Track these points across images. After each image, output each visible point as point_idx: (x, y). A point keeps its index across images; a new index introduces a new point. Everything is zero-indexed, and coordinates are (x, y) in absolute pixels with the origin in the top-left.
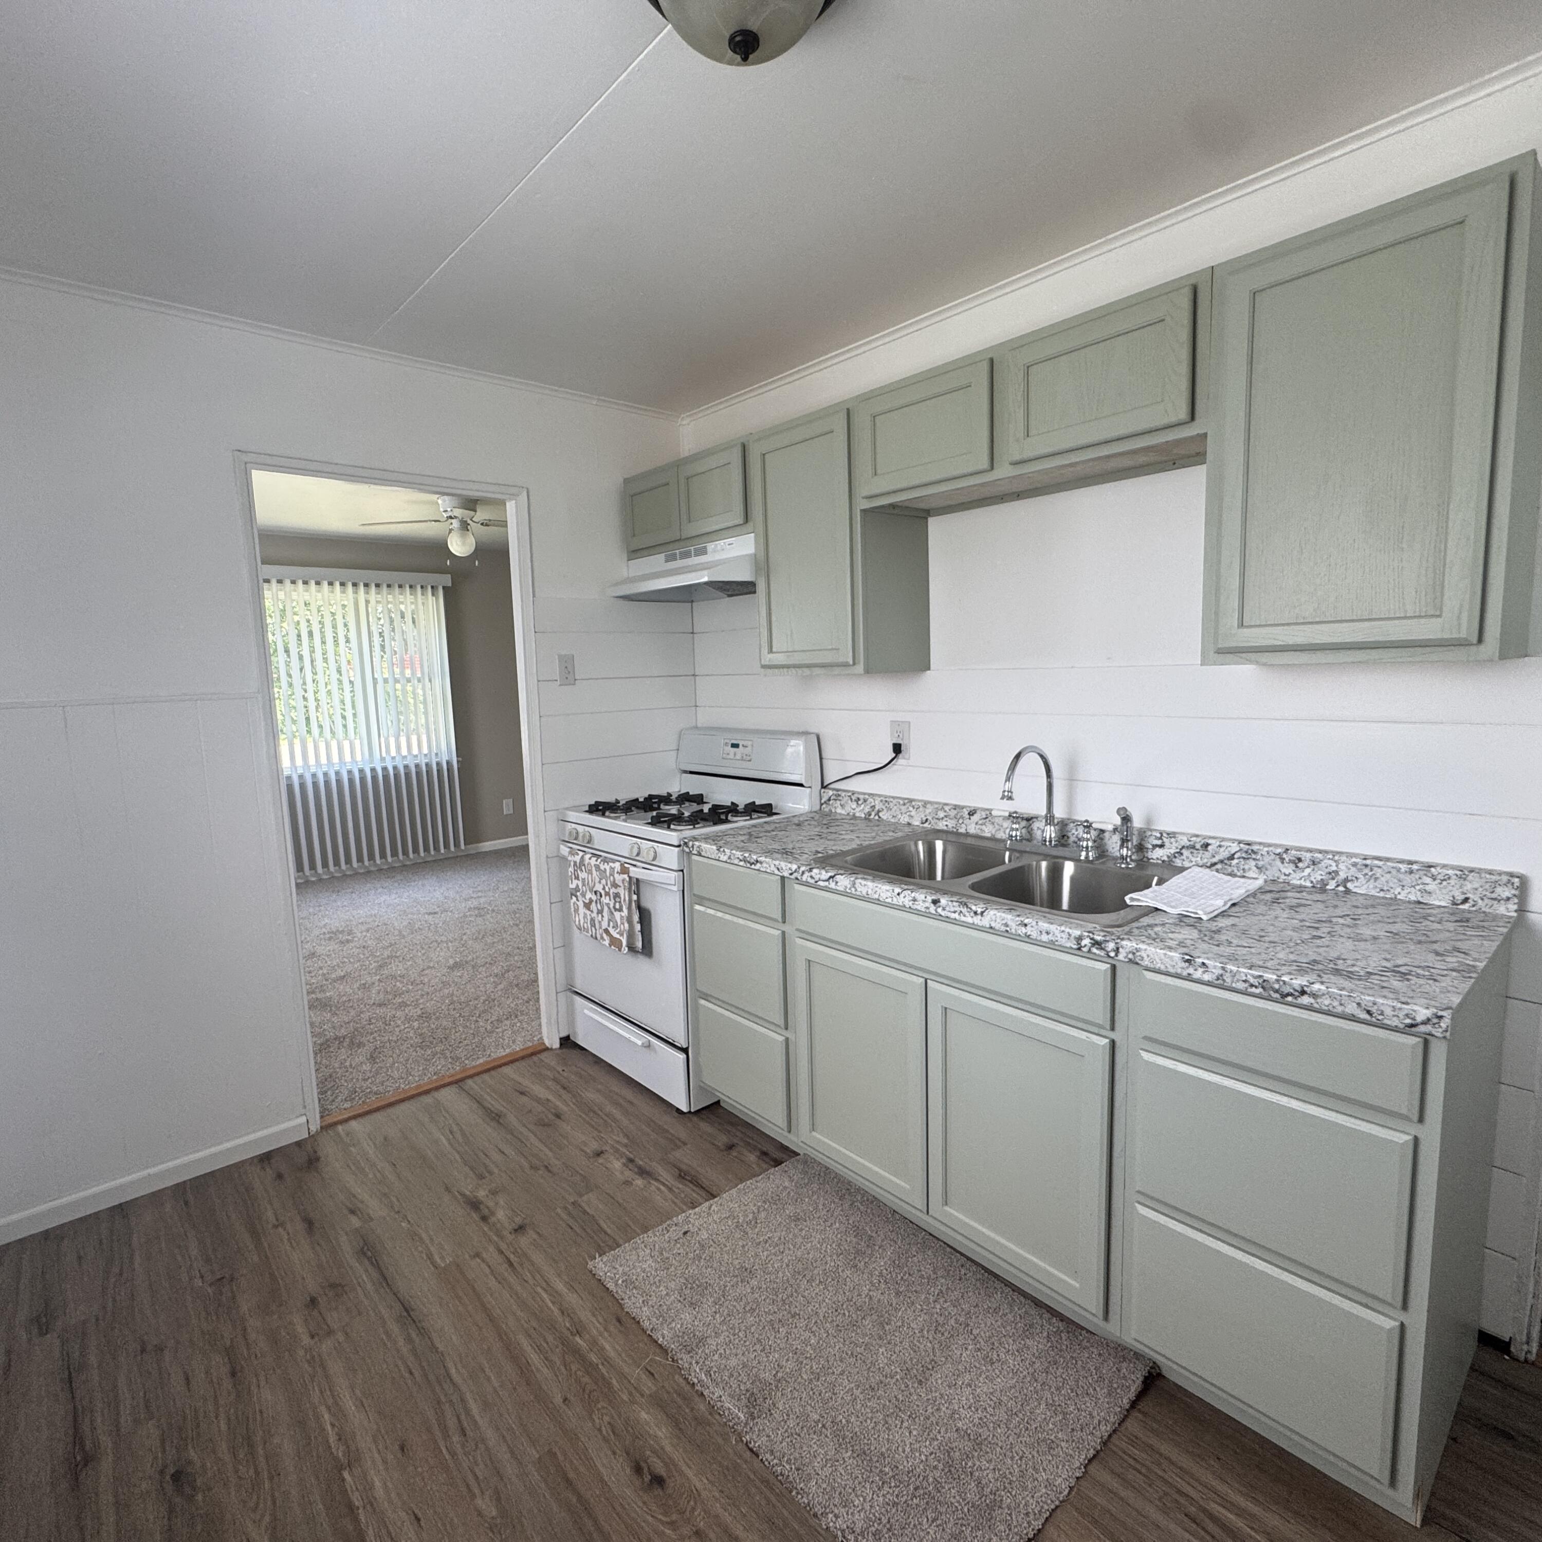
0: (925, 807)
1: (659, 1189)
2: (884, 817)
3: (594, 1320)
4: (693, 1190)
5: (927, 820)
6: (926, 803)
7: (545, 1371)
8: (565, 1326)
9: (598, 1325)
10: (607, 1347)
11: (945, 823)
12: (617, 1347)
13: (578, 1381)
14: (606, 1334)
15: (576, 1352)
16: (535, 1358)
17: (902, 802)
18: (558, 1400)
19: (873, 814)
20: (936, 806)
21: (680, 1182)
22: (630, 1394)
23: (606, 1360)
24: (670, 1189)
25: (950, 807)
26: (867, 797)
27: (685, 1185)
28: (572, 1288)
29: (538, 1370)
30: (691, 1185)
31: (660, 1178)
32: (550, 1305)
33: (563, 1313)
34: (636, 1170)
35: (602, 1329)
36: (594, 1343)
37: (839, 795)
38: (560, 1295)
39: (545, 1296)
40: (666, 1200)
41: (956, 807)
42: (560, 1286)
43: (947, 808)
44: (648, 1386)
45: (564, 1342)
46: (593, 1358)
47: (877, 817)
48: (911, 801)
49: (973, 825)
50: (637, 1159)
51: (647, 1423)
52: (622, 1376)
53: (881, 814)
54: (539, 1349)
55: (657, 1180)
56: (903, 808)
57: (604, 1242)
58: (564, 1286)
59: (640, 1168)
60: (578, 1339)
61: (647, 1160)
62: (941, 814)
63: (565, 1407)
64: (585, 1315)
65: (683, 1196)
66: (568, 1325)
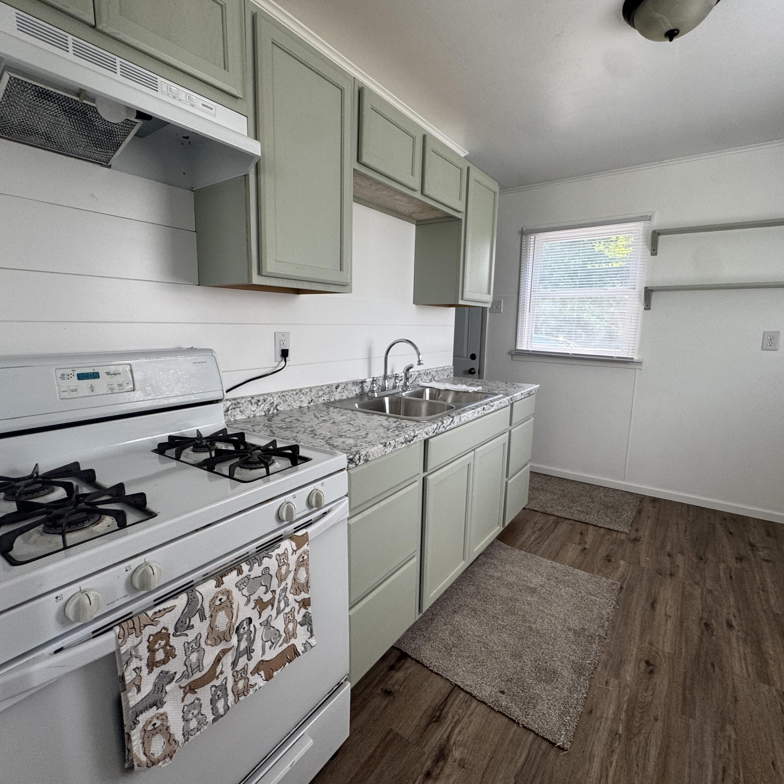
0: (311, 391)
1: (460, 732)
2: (281, 409)
3: (601, 728)
4: (452, 704)
5: (312, 401)
6: (311, 389)
7: (653, 741)
8: (619, 744)
9: (603, 723)
10: (611, 712)
11: (323, 398)
12: (607, 706)
13: (642, 718)
14: (605, 715)
15: (628, 728)
16: (653, 752)
17: (295, 393)
18: (659, 724)
19: (272, 409)
20: (318, 389)
21: (445, 718)
22: (624, 688)
23: (619, 707)
24: (456, 724)
25: (325, 387)
26: (266, 396)
27: (447, 713)
28: (592, 756)
29: (657, 745)
30: (446, 710)
31: (445, 736)
32: (614, 764)
33: (613, 751)
34: (441, 764)
35: (603, 719)
36: (615, 720)
37: (238, 403)
38: (603, 762)
39: (611, 773)
40: (471, 722)
41: (328, 386)
42: (596, 765)
43: (324, 388)
44: (614, 682)
45: (629, 739)
46: (623, 716)
47: (275, 411)
48: (301, 390)
49: (338, 394)
50: (425, 769)
51: (630, 676)
52: (619, 697)
53: (278, 408)
54: (646, 753)
55: (449, 738)
56: (296, 397)
57: (538, 753)
58: (593, 762)
59: (436, 762)
60: (620, 731)
61: (424, 758)
62: (321, 393)
63: (659, 717)
64: (603, 735)
65: (461, 711)
66: (617, 743)
